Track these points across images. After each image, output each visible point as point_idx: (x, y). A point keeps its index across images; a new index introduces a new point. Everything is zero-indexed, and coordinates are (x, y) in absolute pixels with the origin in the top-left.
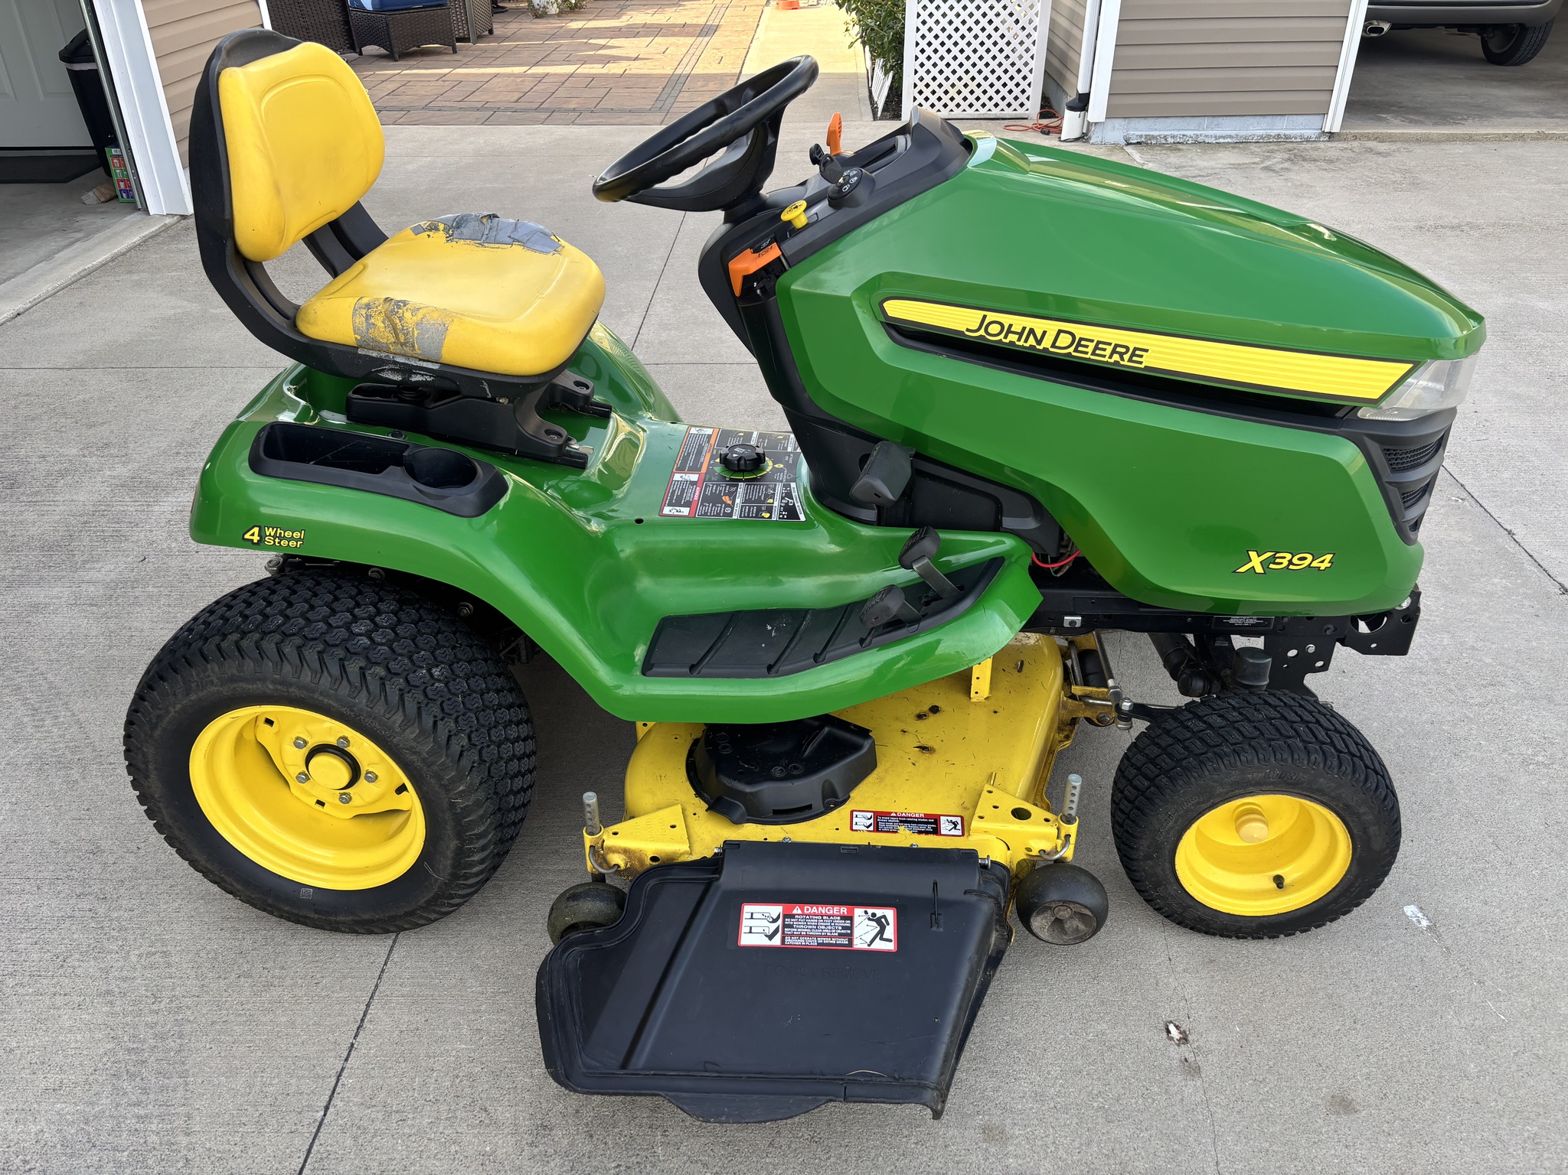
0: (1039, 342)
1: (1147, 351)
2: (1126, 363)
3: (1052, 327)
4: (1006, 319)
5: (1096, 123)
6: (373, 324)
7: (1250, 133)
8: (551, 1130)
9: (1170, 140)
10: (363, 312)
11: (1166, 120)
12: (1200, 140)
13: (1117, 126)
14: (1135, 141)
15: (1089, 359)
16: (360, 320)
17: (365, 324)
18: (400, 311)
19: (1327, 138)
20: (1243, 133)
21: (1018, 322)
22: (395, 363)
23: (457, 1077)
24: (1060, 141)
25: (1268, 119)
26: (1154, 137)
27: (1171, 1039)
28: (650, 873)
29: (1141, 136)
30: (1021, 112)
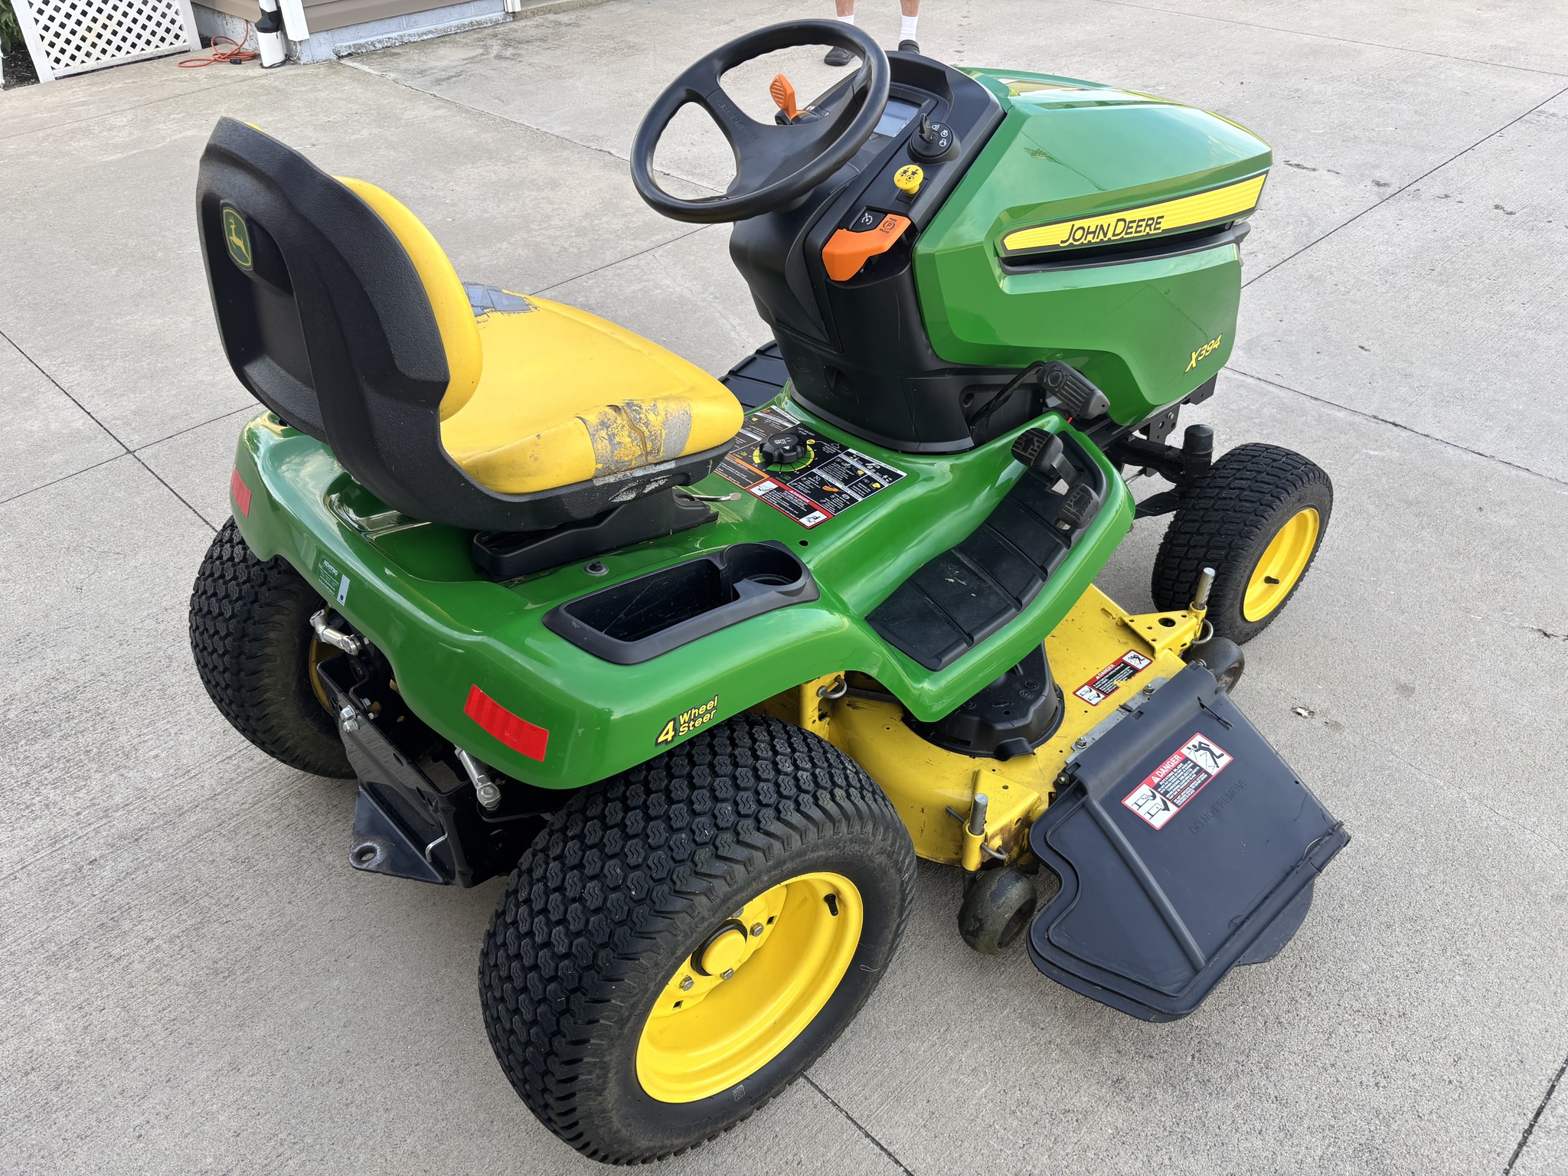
0: (1105, 235)
1: (1162, 217)
2: (1153, 232)
3: (1111, 219)
4: (1084, 223)
5: (300, 42)
6: (619, 443)
7: (447, 25)
8: (1124, 1078)
9: (379, 46)
10: (603, 433)
11: (367, 25)
12: (405, 40)
13: (322, 41)
14: (346, 53)
15: (1133, 237)
16: (603, 445)
17: (609, 447)
18: (642, 416)
19: (511, 19)
20: (440, 26)
21: (1091, 223)
22: (635, 479)
23: (1014, 1112)
24: (263, 67)
25: (457, 8)
26: (362, 46)
27: (1305, 717)
28: (1019, 831)
29: (350, 47)
30: (179, 45)
